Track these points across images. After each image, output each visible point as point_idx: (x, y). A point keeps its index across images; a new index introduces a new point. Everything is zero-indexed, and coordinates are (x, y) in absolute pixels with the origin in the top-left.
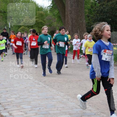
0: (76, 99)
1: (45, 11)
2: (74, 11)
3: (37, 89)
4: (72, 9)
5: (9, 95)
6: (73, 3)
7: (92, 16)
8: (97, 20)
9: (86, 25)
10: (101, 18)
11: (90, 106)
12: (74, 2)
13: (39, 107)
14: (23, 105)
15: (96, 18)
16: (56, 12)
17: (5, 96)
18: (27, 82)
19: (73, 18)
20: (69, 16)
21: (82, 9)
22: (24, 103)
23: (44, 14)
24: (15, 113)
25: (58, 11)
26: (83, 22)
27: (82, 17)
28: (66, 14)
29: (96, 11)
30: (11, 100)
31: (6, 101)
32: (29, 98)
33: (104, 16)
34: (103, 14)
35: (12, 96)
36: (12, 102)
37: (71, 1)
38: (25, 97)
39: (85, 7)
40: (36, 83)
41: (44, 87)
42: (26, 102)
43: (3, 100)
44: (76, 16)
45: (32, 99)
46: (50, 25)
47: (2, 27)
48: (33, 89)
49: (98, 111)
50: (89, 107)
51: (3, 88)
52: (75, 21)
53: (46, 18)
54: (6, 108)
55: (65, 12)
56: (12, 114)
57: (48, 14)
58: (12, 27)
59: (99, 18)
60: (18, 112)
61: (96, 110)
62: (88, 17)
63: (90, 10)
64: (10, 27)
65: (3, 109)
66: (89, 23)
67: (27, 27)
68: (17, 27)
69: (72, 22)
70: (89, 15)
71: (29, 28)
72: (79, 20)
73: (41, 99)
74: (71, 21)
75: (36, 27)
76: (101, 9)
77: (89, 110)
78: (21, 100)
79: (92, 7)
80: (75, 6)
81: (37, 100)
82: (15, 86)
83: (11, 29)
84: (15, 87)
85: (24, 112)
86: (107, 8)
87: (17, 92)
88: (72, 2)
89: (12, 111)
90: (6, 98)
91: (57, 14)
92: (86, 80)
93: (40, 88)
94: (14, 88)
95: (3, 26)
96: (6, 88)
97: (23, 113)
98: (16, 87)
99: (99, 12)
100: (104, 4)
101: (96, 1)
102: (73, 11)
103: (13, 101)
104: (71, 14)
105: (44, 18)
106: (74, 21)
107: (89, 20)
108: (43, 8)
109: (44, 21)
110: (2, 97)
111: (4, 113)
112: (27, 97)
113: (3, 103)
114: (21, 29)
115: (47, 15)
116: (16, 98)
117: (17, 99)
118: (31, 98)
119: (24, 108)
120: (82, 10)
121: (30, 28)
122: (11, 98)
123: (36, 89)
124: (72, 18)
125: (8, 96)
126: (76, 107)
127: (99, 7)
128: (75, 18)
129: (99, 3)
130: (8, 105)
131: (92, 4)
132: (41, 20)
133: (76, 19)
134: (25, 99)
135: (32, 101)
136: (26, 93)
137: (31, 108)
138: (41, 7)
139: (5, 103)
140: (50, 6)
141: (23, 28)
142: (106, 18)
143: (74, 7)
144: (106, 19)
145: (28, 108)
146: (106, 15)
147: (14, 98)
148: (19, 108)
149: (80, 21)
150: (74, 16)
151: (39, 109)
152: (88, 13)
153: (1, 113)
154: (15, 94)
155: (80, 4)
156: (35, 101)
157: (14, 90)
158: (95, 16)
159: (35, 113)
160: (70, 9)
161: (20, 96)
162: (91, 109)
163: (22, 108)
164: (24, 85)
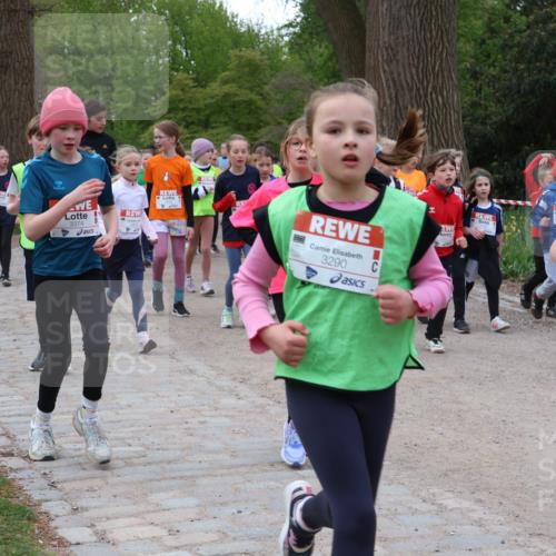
0: (407, 468)
1: (266, 46)
2: (405, 50)
3: (226, 416)
4: (398, 38)
6: (403, 12)
7: (492, 71)
8: (519, 92)
9: (464, 117)
10: (538, 81)
11: (480, 501)
12: (409, 6)
14: (160, 490)
15: (514, 81)
16: (321, 55)
17: (76, 450)
18: (179, 387)
19: (401, 81)
20: (385, 72)
21: (445, 40)
22: (164, 484)
23: (261, 61)
24: (121, 530)
25: (331, 46)
26: (450, 101)
27: (443, 77)
28: (369, 61)
29: (511, 47)
31: (82, 474)
32: (190, 458)
33: (551, 74)
34: (548, 63)
36: (110, 480)
37: (396, 3)
38: (171, 455)
39: (460, 31)
40: (221, 389)
41: (258, 410)
42: (174, 478)
43: (69, 465)
44: (414, 71)
45: (203, 465)
46: (290, 114)
48: (207, 419)
49: (518, 530)
50: (475, 507)
51: (68, 412)
52: (411, 98)
53: (273, 80)
54: (80, 503)
55: (364, 52)
56: (109, 536)
57: (284, 62)
59: (527, 81)
60: (140, 525)
61: (508, 523)
62: (475, 75)
63: (483, 42)
65: (65, 512)
66: (480, 105)
67: (184, 123)
68: (134, 126)
69: (397, 103)
70: (478, 69)
71: (192, 126)
72: (430, 90)
73: (246, 465)
74: (391, 99)
75: (226, 124)
76: (536, 38)
77: (476, 521)
78: (153, 467)
79: (492, 31)
80: (411, 24)
81: (225, 471)
82: (123, 403)
84: (121, 408)
85: (162, 525)
87: (133, 429)
88: (398, 5)
89: (108, 519)
90: (81, 461)
91: (325, 62)
92: (462, 377)
93: (240, 411)
94: (120, 412)
97: (158, 531)
98: (130, 406)
99: (529, 54)
100: (552, 17)
101: (515, 2)
102: (400, 49)
103: (112, 475)
104: (394, 62)
105: (266, 84)
106: (407, 97)
107: (479, 91)
108: (257, 35)
109: (264, 99)
110: (62, 453)
111: (69, 527)
112: (178, 453)
113: (65, 481)
115: (275, 67)
116: (129, 458)
117: (131, 465)
118: (200, 462)
119: (164, 507)
120: (447, 44)
121: (195, 128)
123: (220, 415)
124: (398, 83)
126: (410, 508)
127: (525, 31)
128: (409, 81)
129: (525, 12)
130: (91, 490)
131: (493, 14)
132: (248, 91)
133: (418, 90)
134: (169, 462)
135: (203, 476)
136: (174, 437)
137: (198, 506)
138: (250, 30)
139: (74, 480)
140: (290, 25)
143: (409, 29)
145: (184, 508)
147: (117, 458)
148: (142, 508)
149: (434, 95)
150: (408, 75)
151: (235, 511)
153: (56, 528)
154: (123, 439)
155: (434, 13)
156: (216, 476)
157: (119, 421)
158: (506, 72)
159: (219, 531)
160: (386, 39)
161: (148, 449)
162: (483, 516)
163: (158, 505)
164: (163, 397)
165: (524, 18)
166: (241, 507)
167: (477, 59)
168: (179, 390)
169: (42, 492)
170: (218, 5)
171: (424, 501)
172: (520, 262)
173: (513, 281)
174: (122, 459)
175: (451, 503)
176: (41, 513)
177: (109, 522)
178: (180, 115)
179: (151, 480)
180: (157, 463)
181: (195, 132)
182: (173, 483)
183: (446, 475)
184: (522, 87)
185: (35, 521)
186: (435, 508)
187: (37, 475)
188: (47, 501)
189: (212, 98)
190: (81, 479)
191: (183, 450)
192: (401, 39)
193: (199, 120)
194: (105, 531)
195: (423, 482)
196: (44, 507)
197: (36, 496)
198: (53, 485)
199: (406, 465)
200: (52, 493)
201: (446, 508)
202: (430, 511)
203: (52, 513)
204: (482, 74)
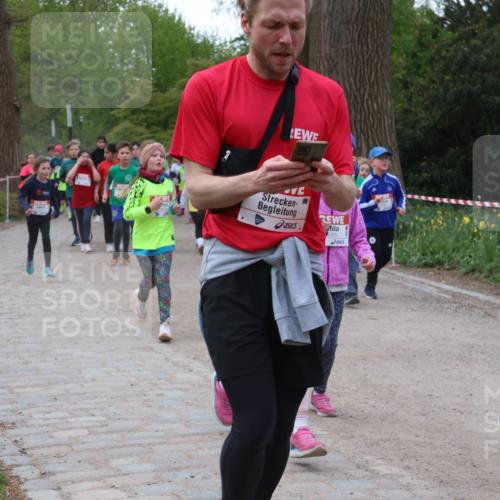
0: (346, 438)
1: (220, 56)
2: (344, 61)
3: (181, 389)
4: (337, 50)
5: (61, 414)
6: (343, 28)
7: (421, 81)
8: (445, 100)
9: (396, 122)
10: (461, 91)
11: (408, 467)
12: (348, 22)
13: (188, 467)
14: (119, 457)
15: (441, 90)
17: (44, 419)
18: (139, 362)
21: (380, 53)
22: (124, 451)
24: (84, 493)
26: (384, 107)
29: (437, 61)
30: (70, 438)
31: (50, 441)
32: (148, 427)
33: (474, 85)
34: (471, 75)
35: (73, 419)
36: (75, 447)
37: (336, 19)
38: (130, 424)
39: (393, 45)
40: (176, 364)
42: (134, 445)
43: (38, 434)
44: (352, 80)
45: (162, 434)
47: (35, 125)
48: (165, 392)
49: (442, 494)
50: (404, 473)
51: (38, 385)
54: (48, 468)
56: (74, 498)
58: (80, 123)
59: (452, 91)
61: (433, 488)
62: (406, 85)
63: (414, 55)
64: (69, 124)
65: (33, 476)
66: (411, 111)
67: (145, 124)
68: (101, 126)
70: (409, 79)
71: (152, 127)
72: (366, 97)
73: (198, 434)
76: (460, 53)
77: (404, 486)
78: (114, 435)
79: (422, 45)
80: (349, 37)
81: (178, 440)
82: (88, 377)
83: (75, 132)
84: (86, 382)
85: (124, 488)
86: (488, 51)
87: (96, 400)
88: (338, 21)
89: (73, 482)
90: (49, 429)
92: (394, 356)
93: (194, 385)
94: (86, 385)
95: (43, 121)
96: (50, 384)
97: (118, 494)
98: (93, 380)
99: (454, 67)
100: (474, 34)
101: (442, 20)
102: (339, 60)
103: (77, 442)
104: (335, 72)
107: (410, 99)
108: (212, 46)
110: (32, 422)
111: (38, 490)
112: (137, 423)
113: (34, 448)
114: (117, 134)
116: (94, 427)
117: (95, 433)
118: (157, 431)
119: (124, 472)
120: (381, 57)
121: (155, 128)
122: (70, 429)
123: (176, 389)
125: (57, 421)
126: (346, 474)
127: (451, 46)
129: (452, 28)
130: (58, 456)
131: (423, 30)
133: (356, 97)
134: (129, 431)
135: (159, 444)
136: (133, 408)
137: (154, 471)
138: (205, 41)
139: (43, 447)
141: (126, 129)
142: (484, 92)
143: (347, 43)
144: (483, 96)
145: (141, 473)
146: (484, 81)
147: (82, 427)
148: (104, 472)
149: (370, 103)
151: (188, 476)
152: (404, 72)
153: (26, 490)
154: (86, 410)
155: (370, 29)
156: (171, 443)
157: (84, 393)
158: (433, 82)
159: (173, 494)
160: (328, 51)
161: (110, 418)
162: (411, 481)
163: (118, 470)
164: (124, 371)
165: (450, 33)
166: (194, 472)
167: (409, 70)
168: (140, 366)
169: (15, 457)
170: (177, 18)
171: (358, 467)
172: (445, 253)
173: (439, 269)
174: (86, 428)
175: (382, 469)
176: (11, 477)
177: (73, 485)
178: (143, 117)
179: (113, 447)
180: (117, 431)
181: (156, 132)
182: (132, 449)
183: (378, 444)
184: (448, 96)
185: (7, 485)
186: (368, 473)
187: (9, 441)
188: (17, 466)
189: (171, 102)
190: (49, 446)
191: (143, 419)
192: (340, 52)
193: (160, 122)
194: (69, 494)
195: (357, 451)
196: (15, 472)
197: (8, 461)
198: (23, 451)
199: (342, 434)
200: (22, 459)
201: (378, 473)
202: (363, 477)
203: (23, 476)
204: (412, 85)
